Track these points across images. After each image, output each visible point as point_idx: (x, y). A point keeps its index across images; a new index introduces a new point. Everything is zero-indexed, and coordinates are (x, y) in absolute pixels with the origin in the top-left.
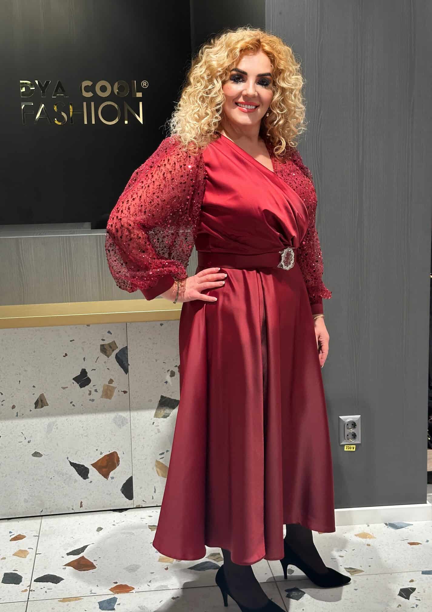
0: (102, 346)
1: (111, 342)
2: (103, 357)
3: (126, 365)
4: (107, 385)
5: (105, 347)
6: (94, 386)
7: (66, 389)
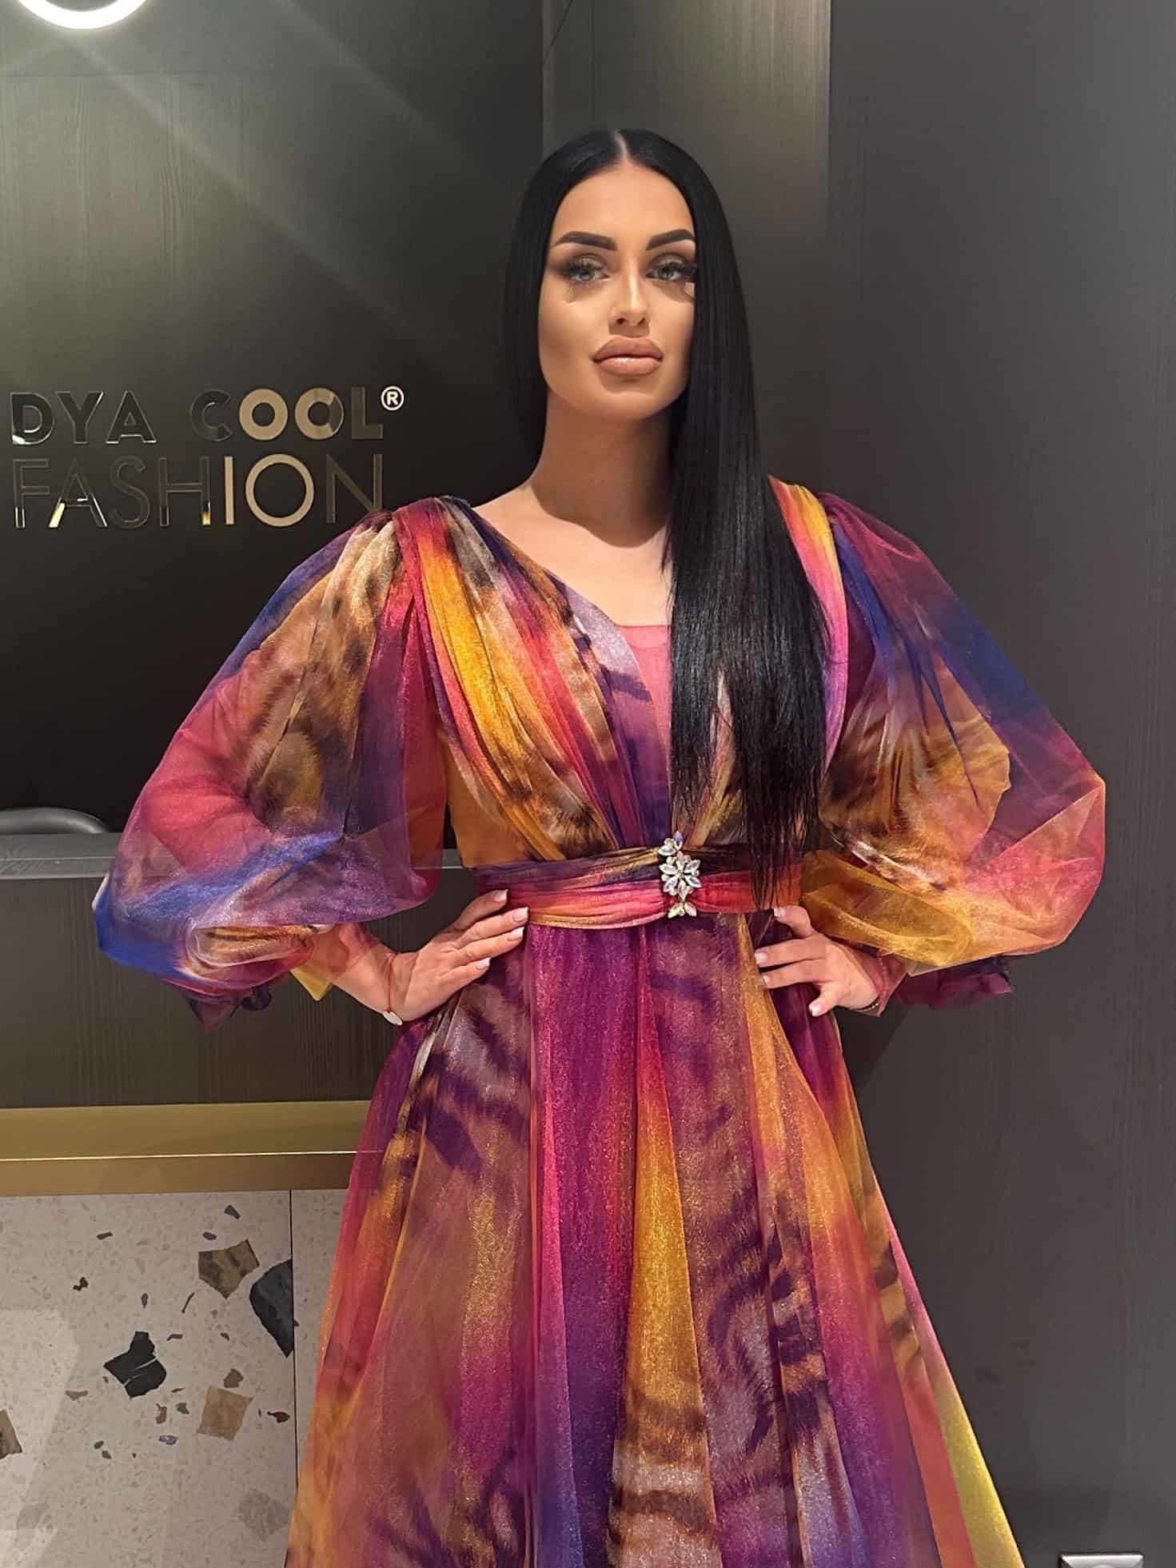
0: (206, 1256)
1: (235, 1244)
2: (208, 1295)
3: (287, 1323)
4: (221, 1392)
5: (216, 1261)
6: (175, 1391)
7: (82, 1398)
